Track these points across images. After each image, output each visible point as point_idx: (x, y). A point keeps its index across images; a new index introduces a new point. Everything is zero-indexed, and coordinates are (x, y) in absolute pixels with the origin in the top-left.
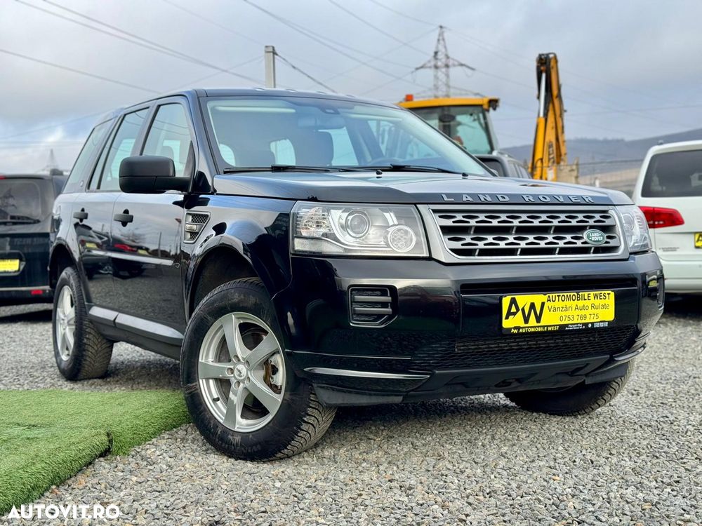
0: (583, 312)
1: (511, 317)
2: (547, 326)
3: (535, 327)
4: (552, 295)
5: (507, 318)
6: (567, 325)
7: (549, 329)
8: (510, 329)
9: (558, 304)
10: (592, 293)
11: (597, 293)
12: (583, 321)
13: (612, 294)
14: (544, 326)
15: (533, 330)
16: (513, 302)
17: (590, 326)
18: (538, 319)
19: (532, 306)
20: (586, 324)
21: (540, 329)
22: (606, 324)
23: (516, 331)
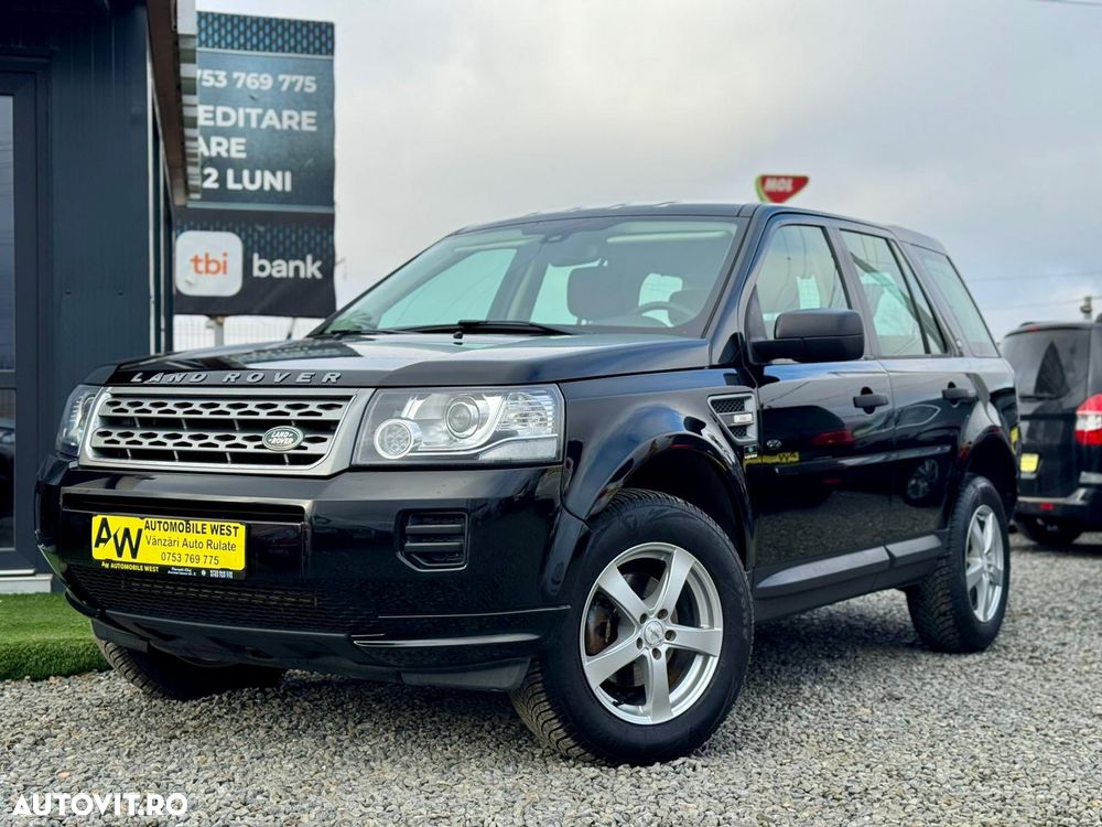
0: (194, 551)
1: (101, 545)
2: (144, 565)
3: (129, 563)
4: (152, 520)
5: (97, 545)
6: (169, 568)
7: (147, 569)
8: (100, 561)
9: (159, 534)
10: (209, 524)
11: (217, 524)
12: (195, 565)
13: (242, 529)
14: (139, 564)
15: (126, 567)
16: (104, 524)
17: (204, 573)
18: (134, 553)
19: (127, 533)
20: (198, 570)
21: (134, 568)
22: (230, 575)
23: (107, 566)
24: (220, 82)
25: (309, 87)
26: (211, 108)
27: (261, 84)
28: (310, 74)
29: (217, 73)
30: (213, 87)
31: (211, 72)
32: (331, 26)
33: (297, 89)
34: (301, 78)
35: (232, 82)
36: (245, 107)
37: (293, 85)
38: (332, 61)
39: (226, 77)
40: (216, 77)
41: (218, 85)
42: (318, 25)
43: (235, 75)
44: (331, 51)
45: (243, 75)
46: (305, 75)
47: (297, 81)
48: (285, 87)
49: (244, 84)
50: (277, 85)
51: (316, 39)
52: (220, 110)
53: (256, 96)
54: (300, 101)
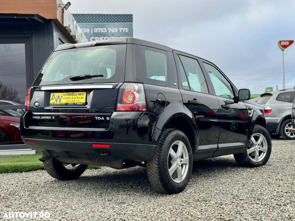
24: (105, 31)
25: (126, 31)
26: (103, 38)
27: (115, 31)
28: (127, 27)
29: (104, 29)
30: (103, 32)
31: (103, 29)
32: (132, 15)
33: (124, 31)
34: (124, 29)
35: (108, 31)
36: (111, 37)
37: (122, 30)
38: (132, 24)
39: (106, 30)
40: (104, 30)
41: (104, 32)
42: (129, 15)
43: (109, 29)
44: (132, 21)
45: (110, 29)
46: (125, 28)
47: (123, 29)
48: (121, 31)
49: (111, 31)
50: (119, 30)
51: (128, 18)
52: (105, 38)
53: (113, 34)
54: (124, 34)
